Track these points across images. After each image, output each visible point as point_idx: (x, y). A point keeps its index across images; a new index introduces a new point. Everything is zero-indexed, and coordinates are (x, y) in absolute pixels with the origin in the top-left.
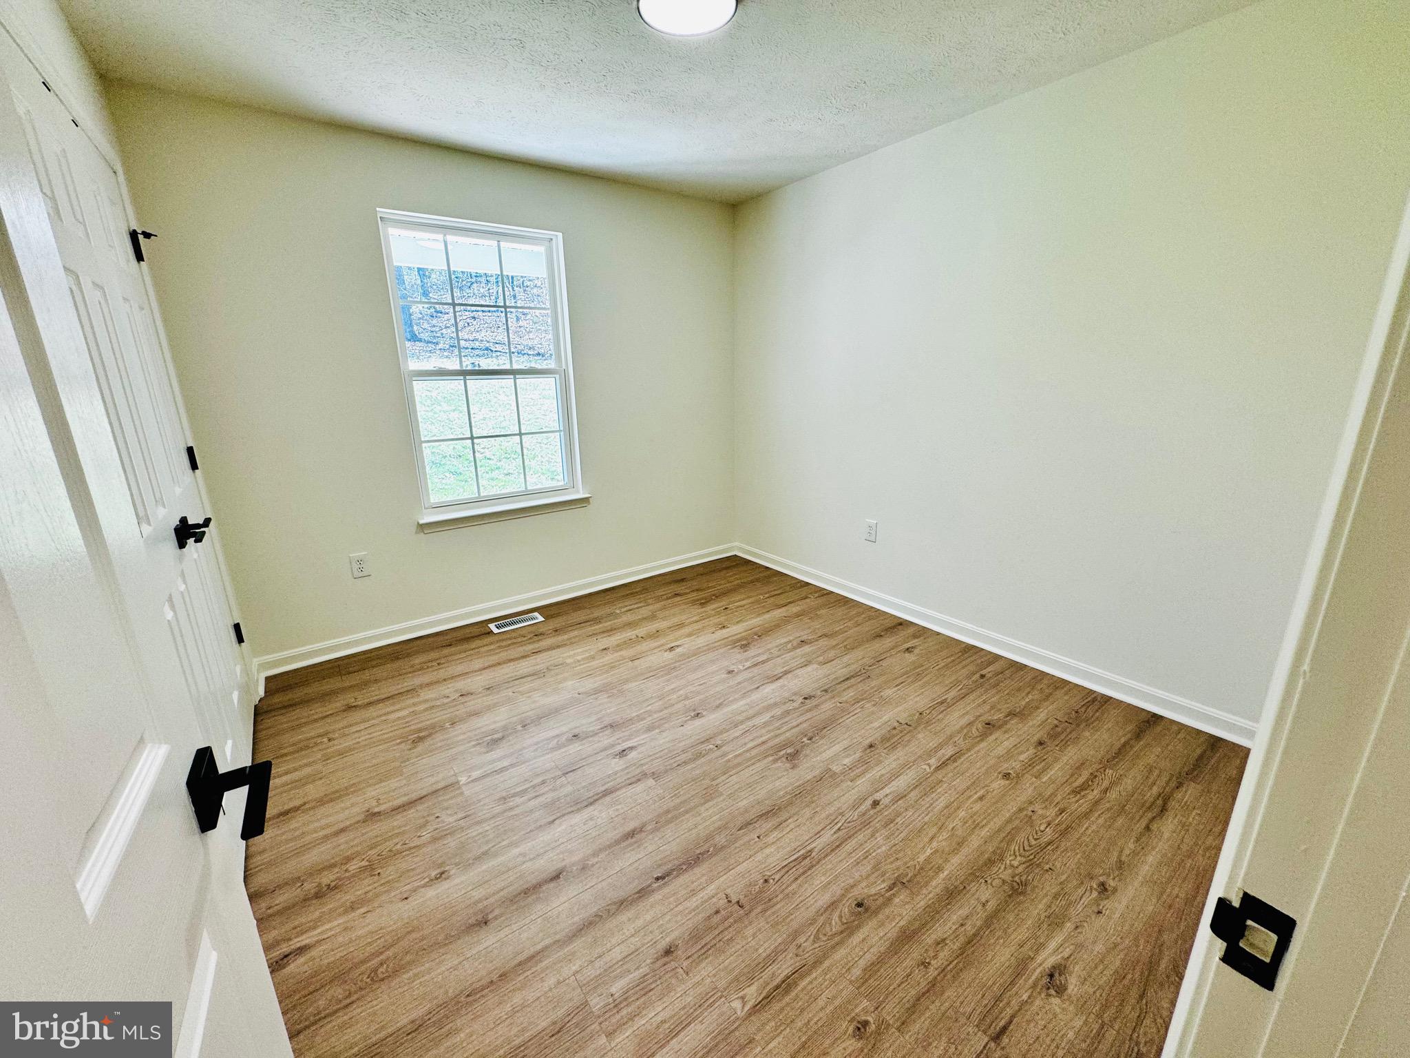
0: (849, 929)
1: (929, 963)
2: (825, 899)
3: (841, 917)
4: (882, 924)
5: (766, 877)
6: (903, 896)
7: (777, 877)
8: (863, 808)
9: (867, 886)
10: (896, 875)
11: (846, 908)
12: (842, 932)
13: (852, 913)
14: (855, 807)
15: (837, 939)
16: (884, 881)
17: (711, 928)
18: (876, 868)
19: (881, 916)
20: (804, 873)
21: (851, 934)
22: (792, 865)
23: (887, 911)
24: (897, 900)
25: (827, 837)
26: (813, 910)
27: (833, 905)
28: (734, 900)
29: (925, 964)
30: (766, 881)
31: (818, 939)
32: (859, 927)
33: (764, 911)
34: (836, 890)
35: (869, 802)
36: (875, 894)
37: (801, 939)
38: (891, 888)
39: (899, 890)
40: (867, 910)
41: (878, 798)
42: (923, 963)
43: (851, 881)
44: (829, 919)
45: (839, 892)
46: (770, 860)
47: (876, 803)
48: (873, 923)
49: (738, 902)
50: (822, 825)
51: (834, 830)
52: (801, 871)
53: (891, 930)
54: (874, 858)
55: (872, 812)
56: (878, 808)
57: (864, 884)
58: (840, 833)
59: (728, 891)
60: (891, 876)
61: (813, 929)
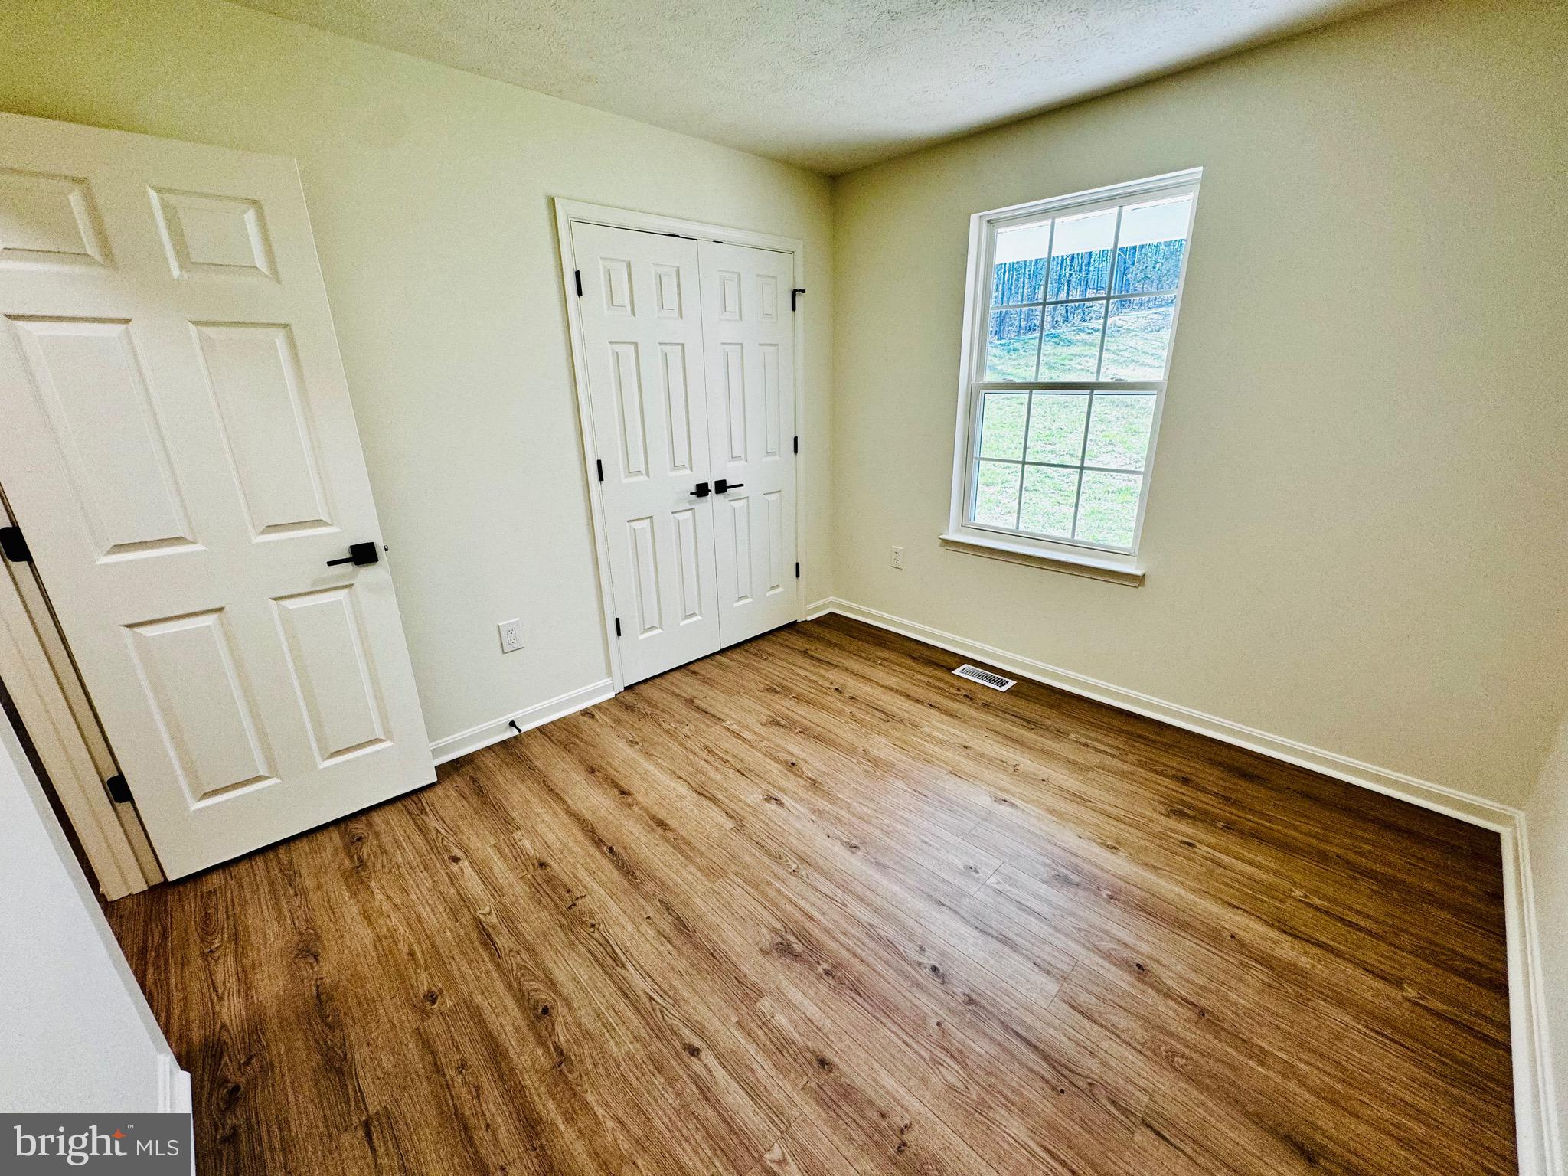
0: (522, 998)
1: (460, 1073)
2: (560, 976)
3: (536, 990)
4: (517, 1030)
5: (597, 926)
6: (544, 1061)
7: (596, 935)
8: (686, 1032)
9: (565, 1022)
10: (573, 1058)
11: (545, 996)
12: (521, 990)
13: (537, 1002)
14: (688, 1022)
15: (515, 985)
16: (568, 1041)
17: (554, 889)
18: (587, 1034)
19: (526, 1030)
20: (597, 960)
21: (516, 999)
22: (609, 949)
23: (531, 1039)
24: (540, 1052)
25: (641, 985)
26: (551, 965)
27: (553, 984)
28: (578, 903)
29: (462, 1067)
30: (593, 926)
31: (521, 969)
32: (520, 1006)
33: (561, 926)
34: (568, 988)
35: (697, 1042)
36: (553, 1029)
37: (524, 955)
38: (556, 1047)
39: (552, 1058)
40: (538, 1017)
41: (703, 1055)
42: (463, 1066)
43: (576, 1005)
44: (536, 979)
45: (565, 992)
46: (617, 929)
47: (694, 1051)
48: (521, 1022)
49: (575, 905)
50: (659, 980)
51: (651, 993)
52: (600, 956)
53: (509, 1040)
54: (602, 1035)
55: (677, 1044)
56: (685, 1055)
57: (569, 1018)
58: (645, 999)
59: (588, 898)
60: (573, 1052)
61: (530, 964)
